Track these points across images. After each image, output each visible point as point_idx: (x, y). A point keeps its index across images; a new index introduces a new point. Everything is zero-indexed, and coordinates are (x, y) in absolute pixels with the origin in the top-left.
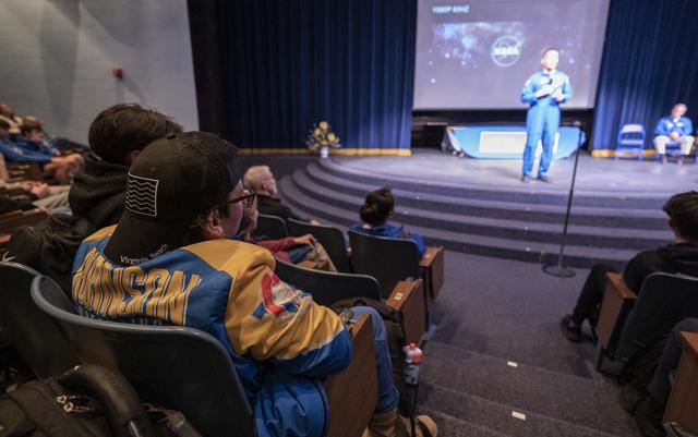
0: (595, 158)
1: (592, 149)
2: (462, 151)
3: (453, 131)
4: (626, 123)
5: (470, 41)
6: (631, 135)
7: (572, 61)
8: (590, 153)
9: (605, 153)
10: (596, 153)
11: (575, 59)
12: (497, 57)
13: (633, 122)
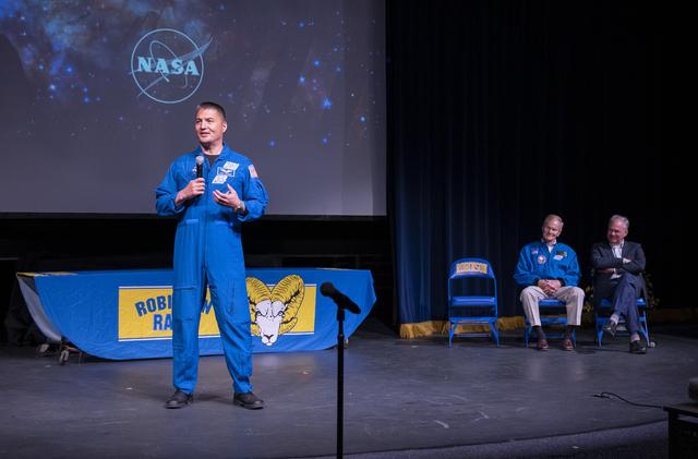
0: (407, 340)
1: (400, 321)
2: (65, 343)
3: (31, 283)
4: (460, 257)
5: (68, 29)
6: (473, 284)
7: (327, 103)
8: (395, 331)
9: (426, 328)
10: (408, 329)
11: (331, 99)
12: (146, 77)
13: (471, 255)
